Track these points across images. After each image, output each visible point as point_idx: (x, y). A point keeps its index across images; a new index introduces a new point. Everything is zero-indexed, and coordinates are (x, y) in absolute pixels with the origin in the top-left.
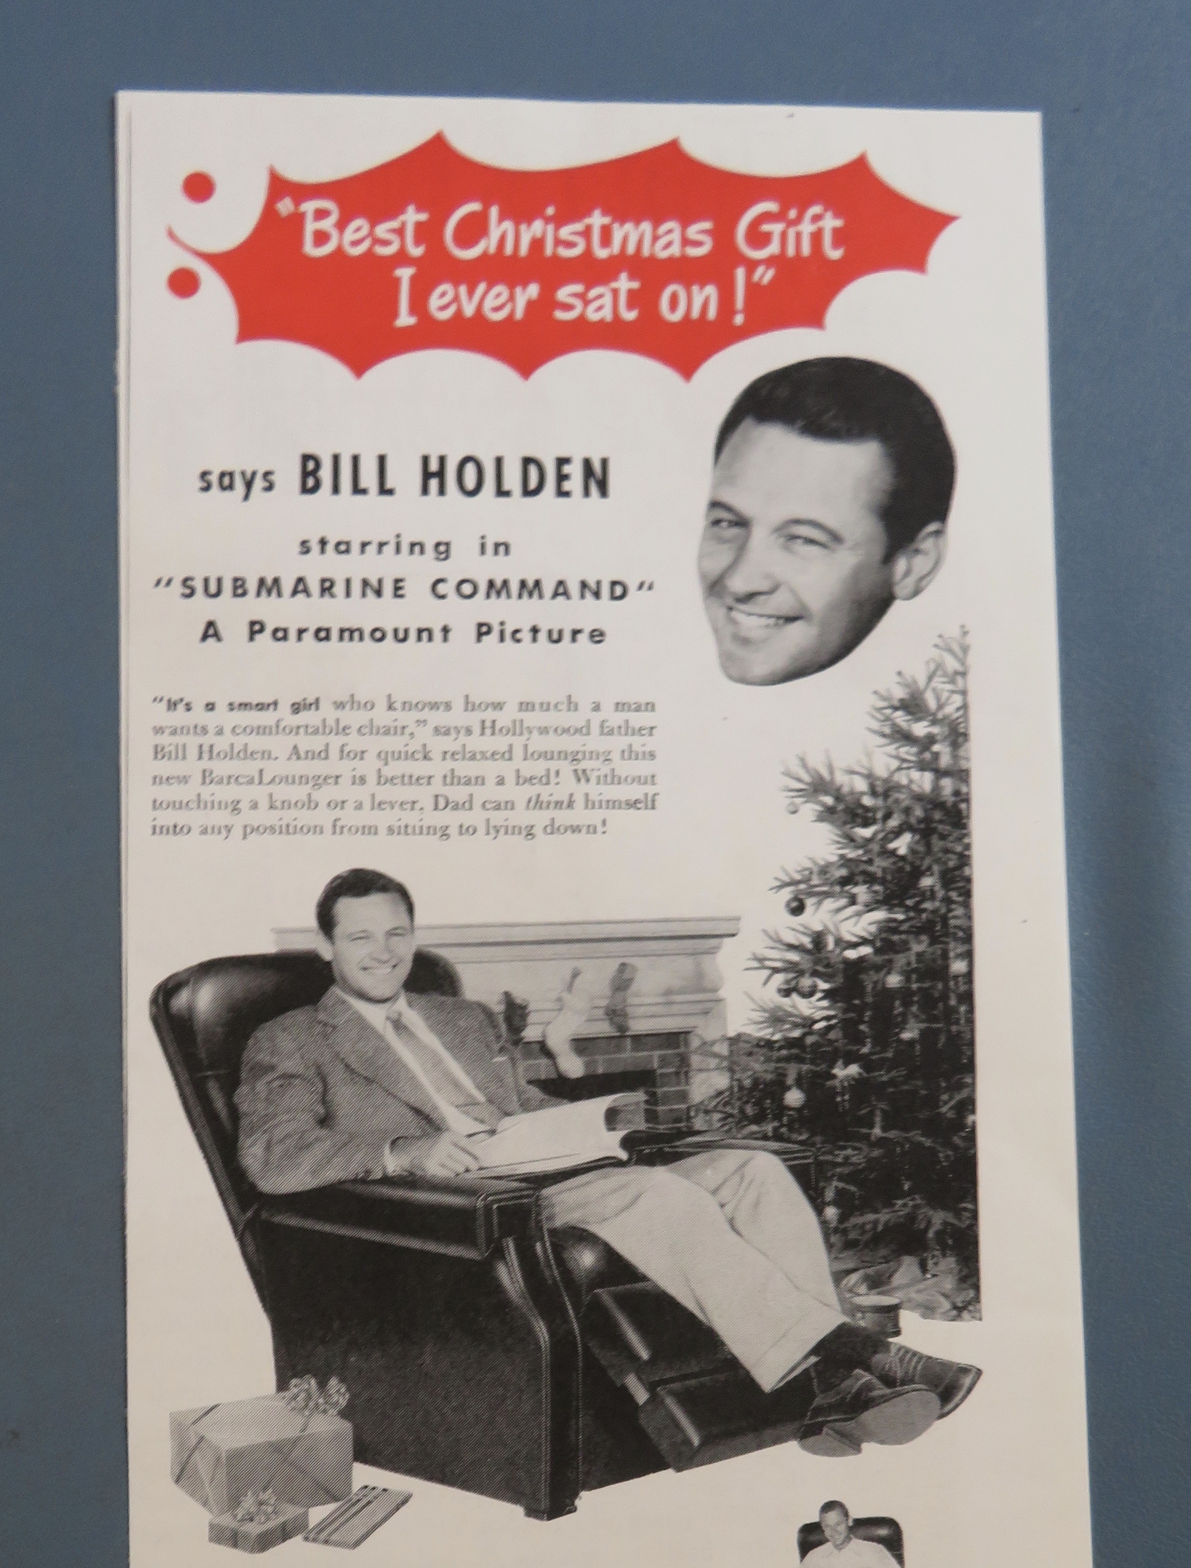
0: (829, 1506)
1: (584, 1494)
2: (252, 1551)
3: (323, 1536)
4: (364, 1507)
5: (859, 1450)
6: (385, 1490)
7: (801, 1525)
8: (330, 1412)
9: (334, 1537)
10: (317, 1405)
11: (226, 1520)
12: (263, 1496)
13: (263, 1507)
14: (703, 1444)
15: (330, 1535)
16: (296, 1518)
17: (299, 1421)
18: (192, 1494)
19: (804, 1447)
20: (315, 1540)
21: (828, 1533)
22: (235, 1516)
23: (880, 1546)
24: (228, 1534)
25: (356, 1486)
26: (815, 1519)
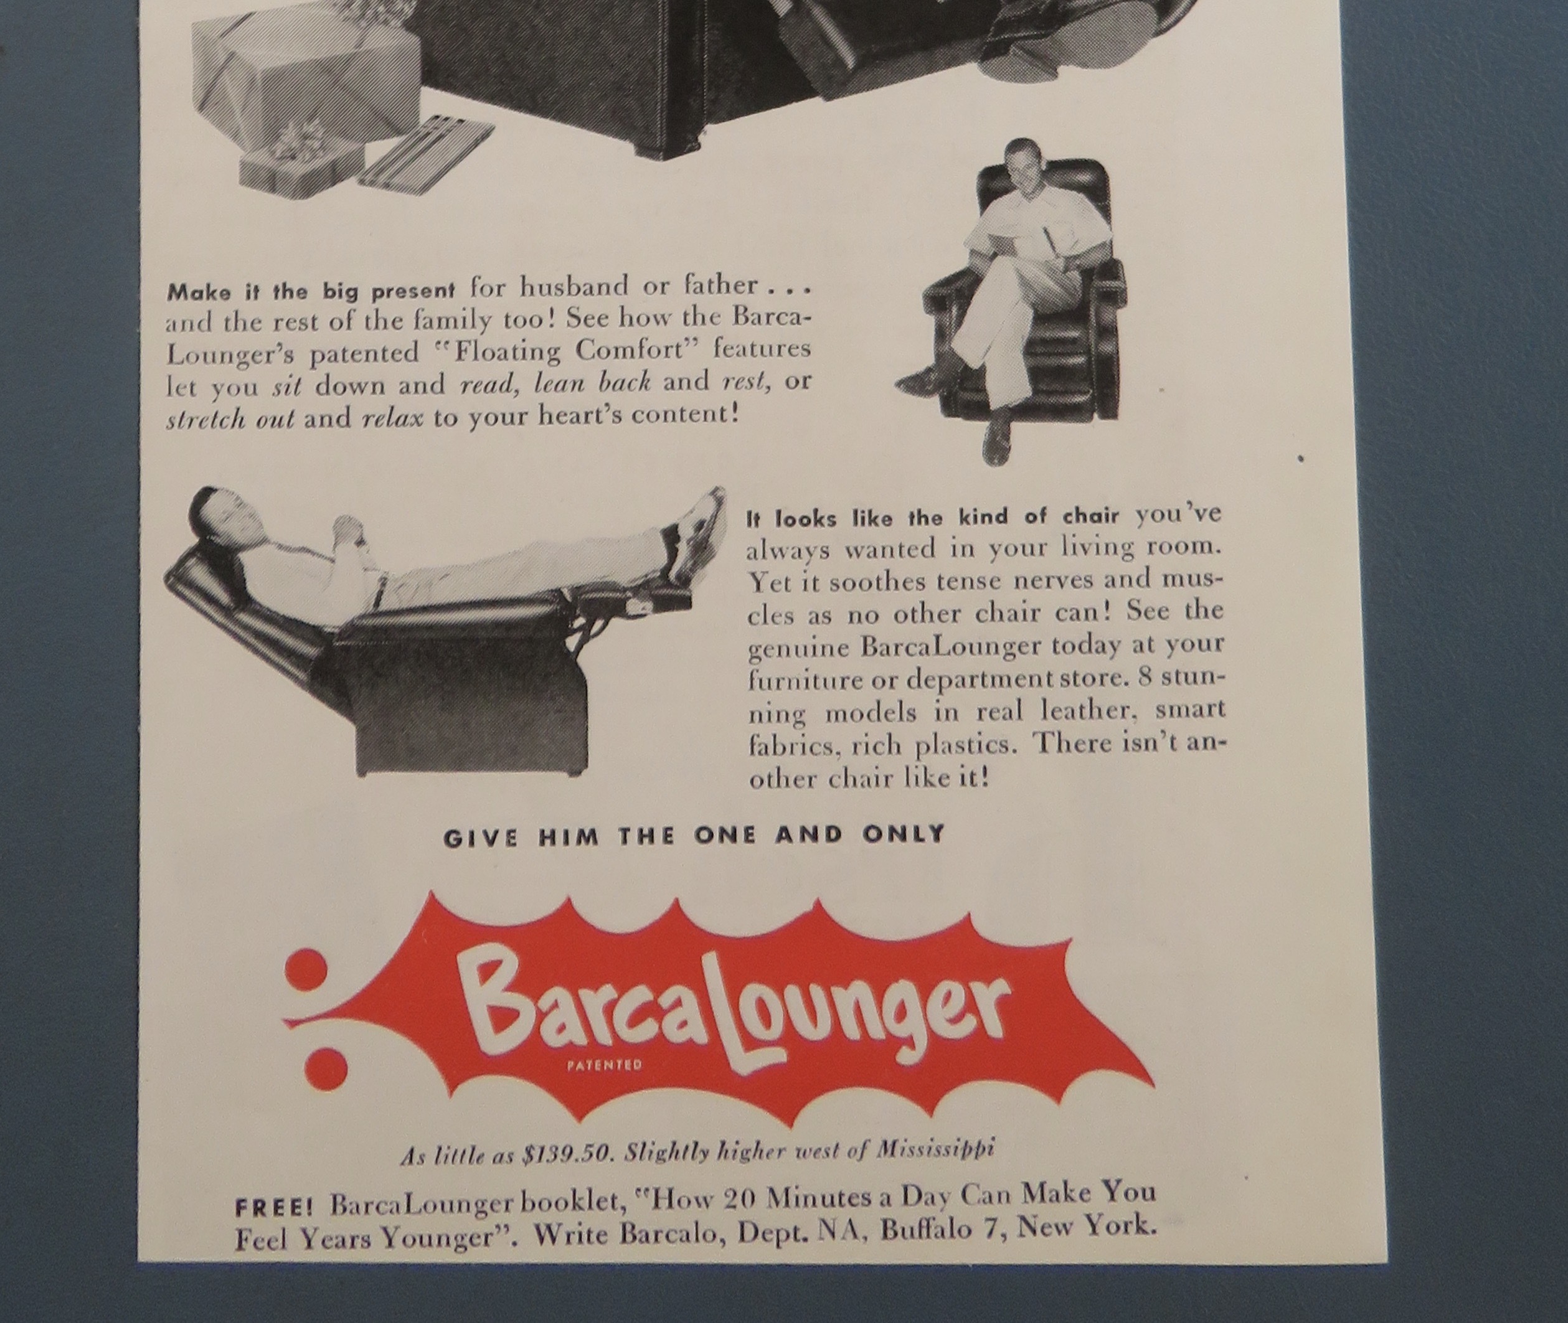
0: (1017, 145)
1: (709, 128)
2: (293, 196)
3: (382, 178)
4: (434, 142)
5: (1054, 75)
6: (461, 121)
7: (981, 169)
8: (393, 23)
9: (396, 180)
10: (376, 15)
11: (262, 158)
12: (309, 128)
13: (308, 142)
14: (860, 65)
15: (392, 176)
16: (349, 156)
17: (354, 34)
18: (220, 125)
19: (986, 71)
20: (372, 183)
21: (1015, 178)
22: (273, 153)
23: (1081, 195)
24: (264, 174)
25: (425, 116)
26: (1002, 162)
